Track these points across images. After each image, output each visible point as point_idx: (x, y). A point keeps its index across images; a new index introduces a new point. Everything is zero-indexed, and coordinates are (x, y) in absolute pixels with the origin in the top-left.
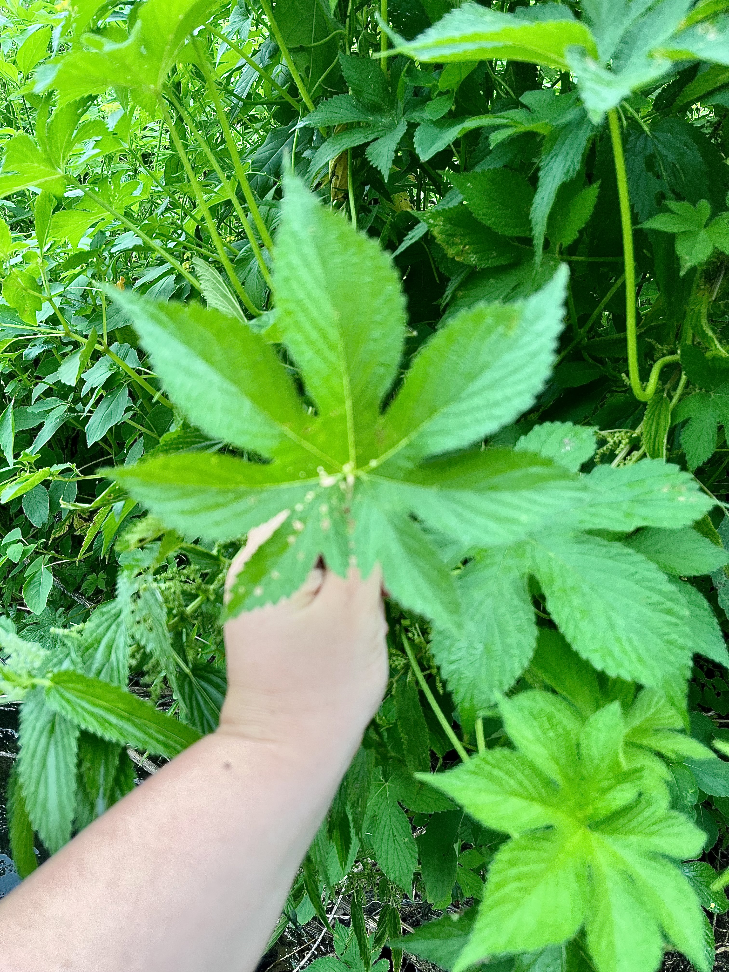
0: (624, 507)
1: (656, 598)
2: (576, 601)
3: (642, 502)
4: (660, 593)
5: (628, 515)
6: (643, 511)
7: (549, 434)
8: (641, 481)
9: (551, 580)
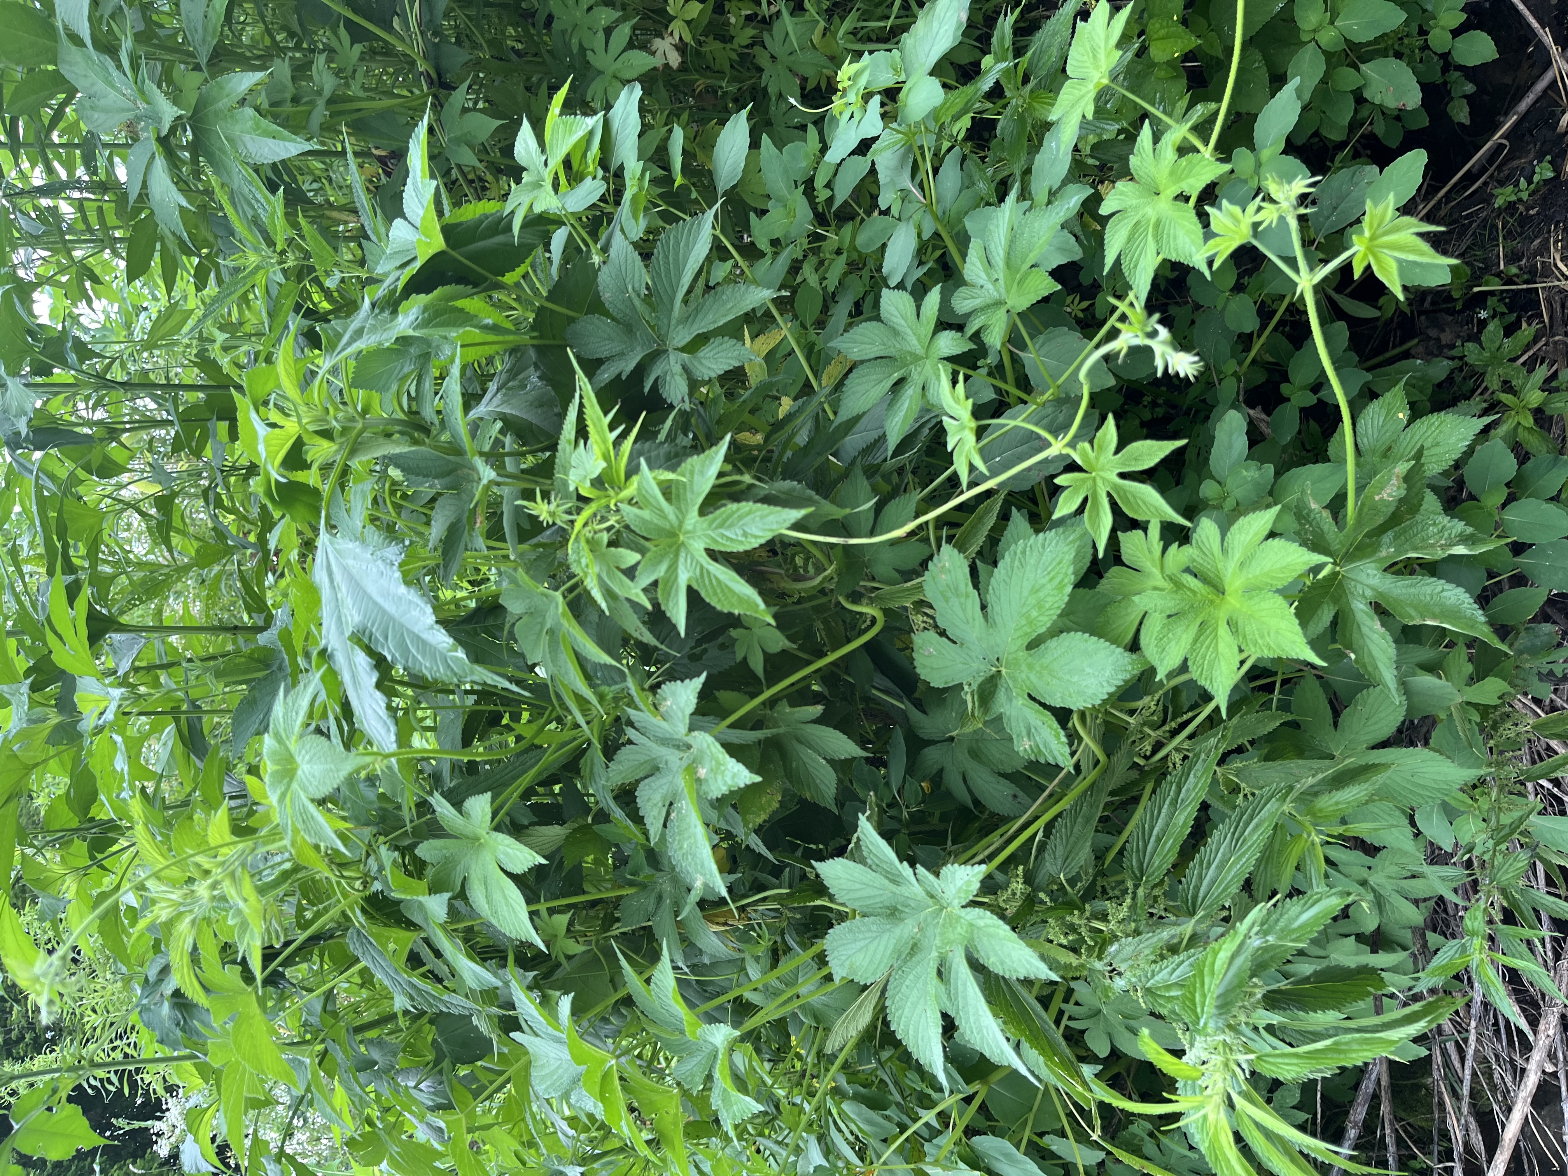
0: (963, 600)
1: (1017, 563)
2: (1034, 614)
3: (957, 589)
4: (1012, 562)
5: (967, 596)
6: (962, 587)
7: (925, 667)
8: (942, 593)
9: (1026, 634)
